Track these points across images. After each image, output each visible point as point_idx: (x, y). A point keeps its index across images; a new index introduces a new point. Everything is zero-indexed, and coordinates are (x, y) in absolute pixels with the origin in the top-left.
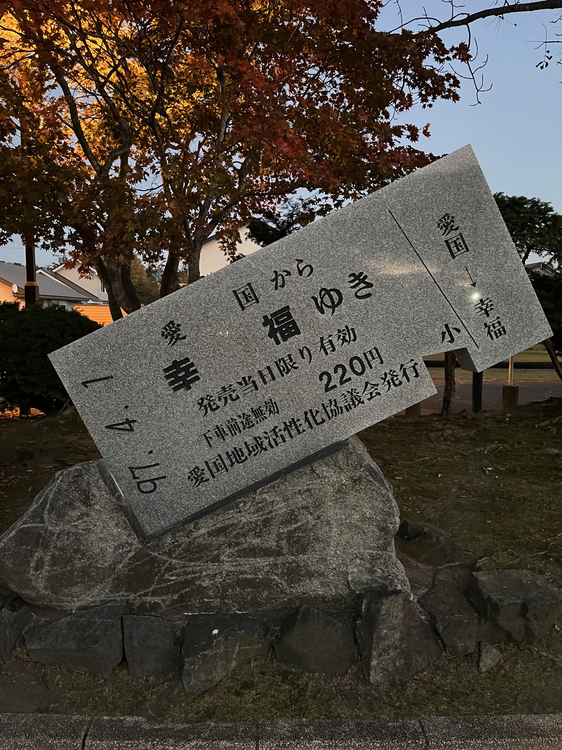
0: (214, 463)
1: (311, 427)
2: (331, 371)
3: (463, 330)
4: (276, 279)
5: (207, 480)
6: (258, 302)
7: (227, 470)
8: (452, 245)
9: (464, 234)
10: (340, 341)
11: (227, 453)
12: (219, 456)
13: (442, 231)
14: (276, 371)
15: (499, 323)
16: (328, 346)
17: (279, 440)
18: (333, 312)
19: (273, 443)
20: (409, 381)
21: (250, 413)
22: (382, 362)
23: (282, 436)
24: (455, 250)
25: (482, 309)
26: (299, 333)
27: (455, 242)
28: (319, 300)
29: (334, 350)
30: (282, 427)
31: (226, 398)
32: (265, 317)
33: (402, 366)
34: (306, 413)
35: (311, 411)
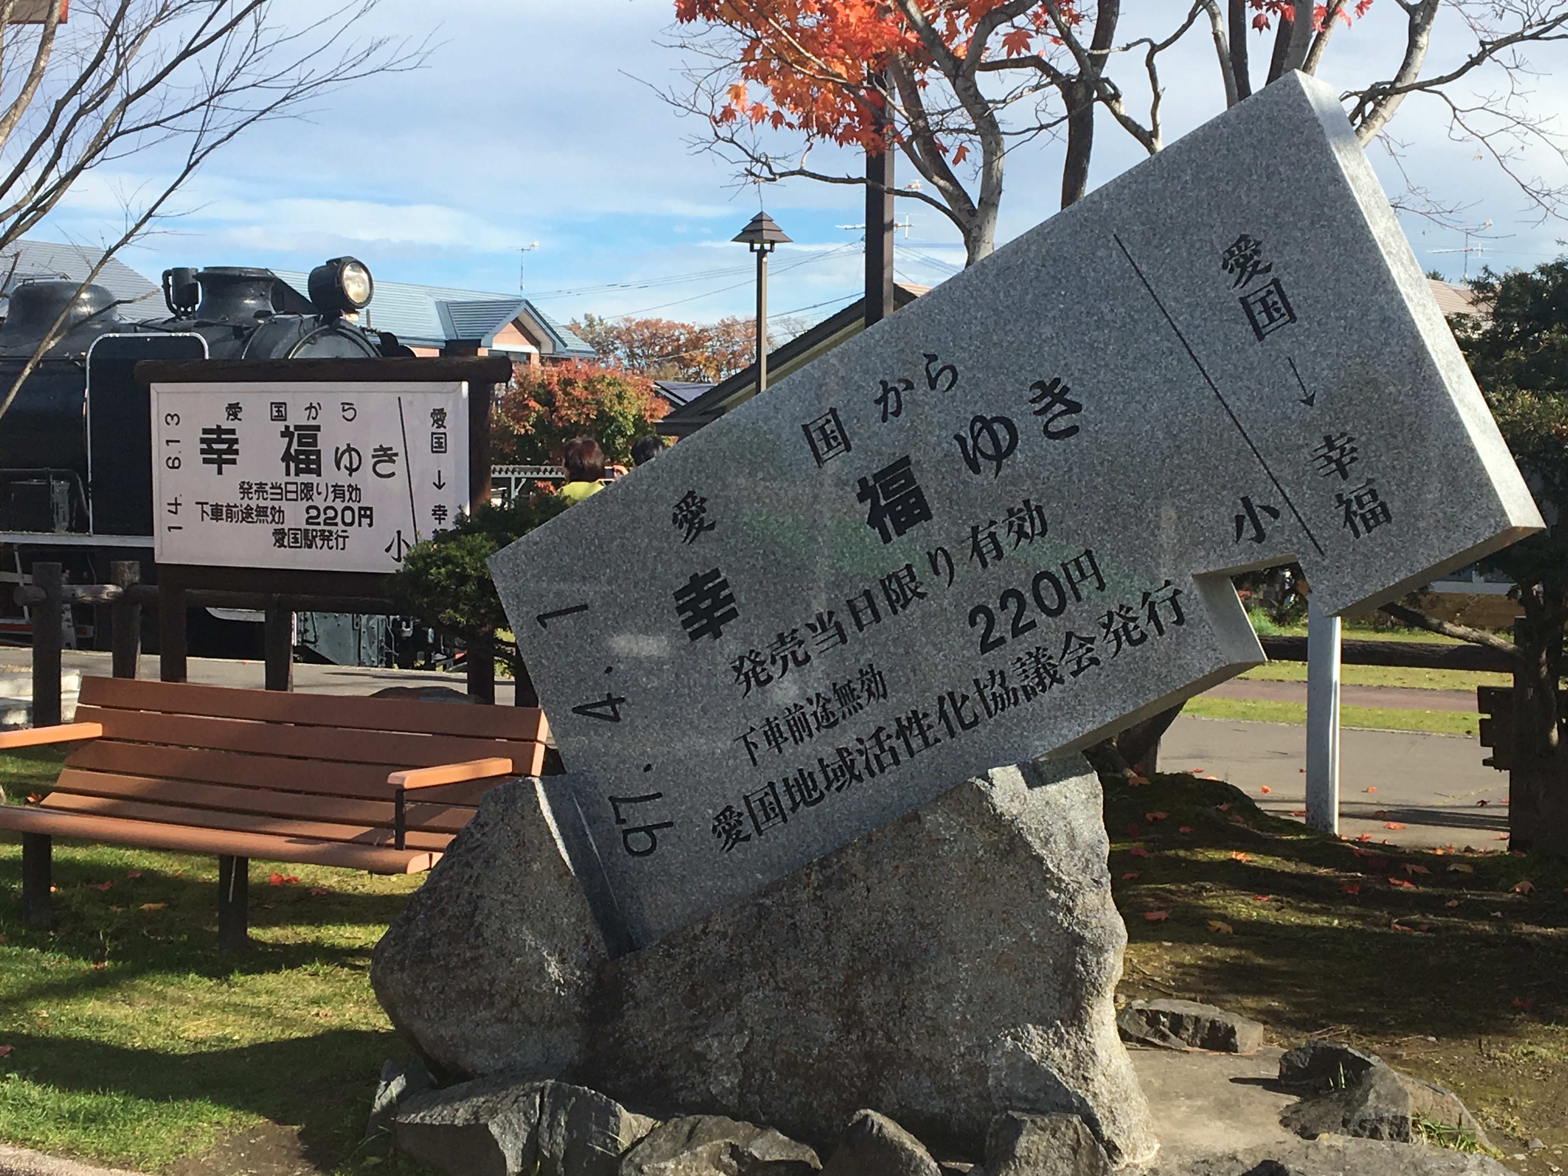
0: (761, 800)
1: (952, 734)
2: (993, 605)
3: (1285, 511)
4: (883, 399)
5: (748, 838)
6: (848, 448)
7: (785, 820)
8: (1258, 307)
9: (1286, 280)
10: (1013, 536)
11: (786, 780)
12: (771, 785)
13: (1233, 278)
14: (882, 603)
15: (1373, 493)
16: (987, 546)
17: (887, 758)
18: (999, 468)
19: (875, 766)
20: (1161, 632)
21: (830, 695)
22: (1102, 587)
23: (892, 749)
24: (1263, 319)
25: (1330, 460)
26: (928, 516)
27: (1263, 300)
28: (970, 442)
29: (1000, 555)
30: (893, 728)
31: (784, 658)
32: (863, 482)
33: (1146, 595)
34: (941, 700)
35: (951, 695)
